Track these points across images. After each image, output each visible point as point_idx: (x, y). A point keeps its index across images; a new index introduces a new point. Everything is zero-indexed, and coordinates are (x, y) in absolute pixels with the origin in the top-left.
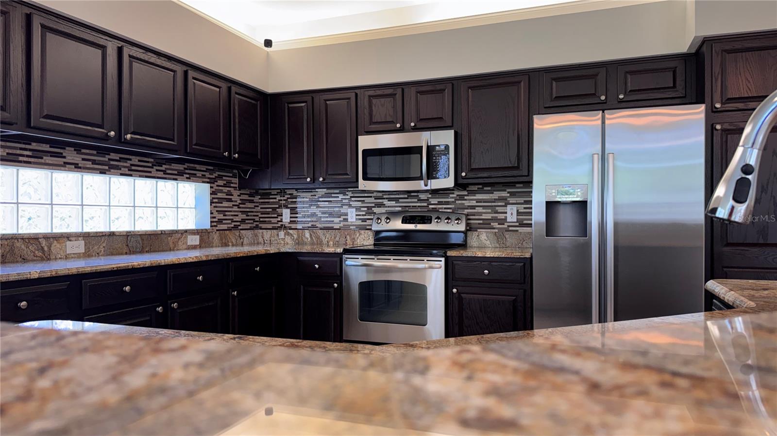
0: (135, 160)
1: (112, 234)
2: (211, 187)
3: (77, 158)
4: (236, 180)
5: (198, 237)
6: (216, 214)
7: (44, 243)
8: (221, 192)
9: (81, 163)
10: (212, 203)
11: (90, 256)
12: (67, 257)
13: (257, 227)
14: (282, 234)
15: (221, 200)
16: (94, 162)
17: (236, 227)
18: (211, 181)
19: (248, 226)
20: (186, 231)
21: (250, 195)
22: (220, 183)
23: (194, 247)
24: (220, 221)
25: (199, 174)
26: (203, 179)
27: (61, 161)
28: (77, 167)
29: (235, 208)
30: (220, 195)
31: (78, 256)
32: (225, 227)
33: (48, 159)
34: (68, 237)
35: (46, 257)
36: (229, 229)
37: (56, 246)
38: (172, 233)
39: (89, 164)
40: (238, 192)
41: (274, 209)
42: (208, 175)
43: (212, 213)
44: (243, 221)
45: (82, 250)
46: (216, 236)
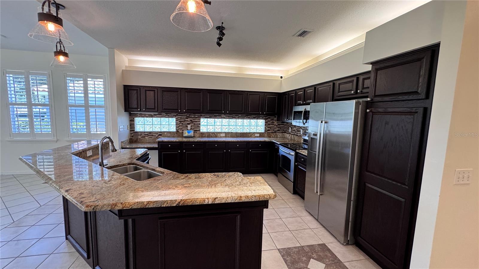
4: (276, 118)
6: (267, 128)
8: (270, 122)
9: (225, 117)
10: (265, 125)
11: (226, 137)
12: (221, 137)
14: (288, 135)
15: (269, 124)
17: (275, 132)
18: (265, 119)
22: (269, 119)
23: (258, 137)
24: (269, 130)
25: (261, 117)
29: (276, 127)
31: (223, 137)
32: (271, 132)
35: (216, 137)
37: (218, 135)
38: (250, 133)
39: (227, 117)
40: (277, 122)
41: (288, 127)
42: (264, 117)
43: (265, 128)
44: (279, 130)
46: (266, 135)
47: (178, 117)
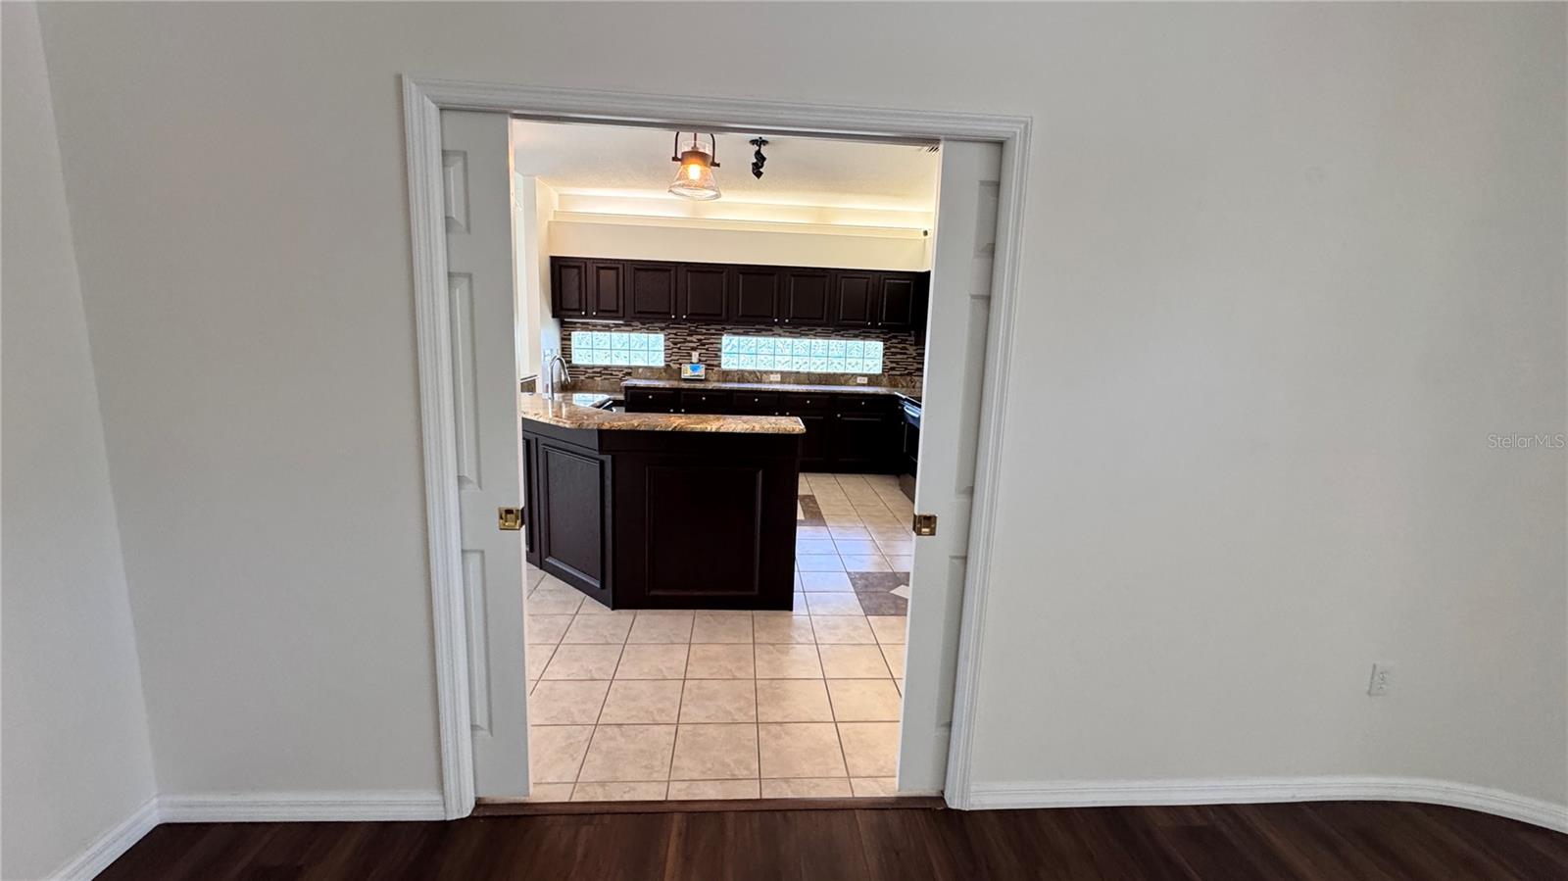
0: (819, 330)
1: (798, 373)
2: (885, 344)
3: (781, 331)
4: (913, 338)
6: (888, 363)
7: (758, 374)
8: (896, 347)
9: (783, 333)
10: (884, 355)
11: (784, 383)
12: (771, 382)
15: (894, 354)
16: (790, 333)
17: (910, 374)
18: (885, 341)
20: (856, 374)
22: (894, 341)
23: (863, 385)
24: (893, 369)
25: (874, 335)
26: (877, 338)
30: (893, 350)
31: (777, 382)
32: (898, 373)
34: (772, 372)
35: (760, 381)
36: (901, 375)
37: (765, 376)
38: (843, 375)
42: (882, 336)
43: (884, 362)
45: (779, 379)
47: (669, 331)
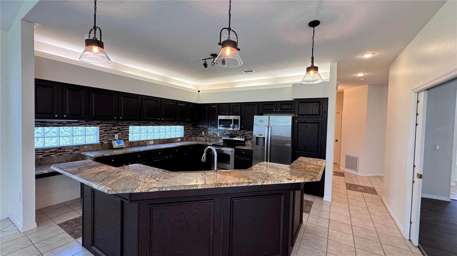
0: (166, 122)
1: (160, 139)
2: (184, 127)
3: (153, 123)
4: (191, 124)
5: (180, 139)
7: (145, 142)
8: (187, 128)
10: (184, 130)
11: (155, 145)
13: (197, 136)
14: (202, 138)
15: (187, 130)
16: (156, 124)
17: (191, 136)
18: (184, 125)
19: (194, 136)
20: (177, 138)
21: (195, 128)
22: (187, 125)
23: (179, 142)
24: (186, 135)
25: (181, 124)
26: (182, 125)
27: (149, 124)
28: (152, 125)
29: (190, 131)
30: (186, 128)
31: (152, 145)
32: (188, 136)
33: (146, 124)
34: (150, 140)
35: (146, 145)
36: (189, 137)
37: (148, 142)
38: (174, 138)
39: (155, 124)
40: (191, 127)
41: (201, 131)
42: (183, 124)
43: (184, 133)
44: (193, 134)
45: (153, 143)
46: (185, 139)
47: (102, 125)
